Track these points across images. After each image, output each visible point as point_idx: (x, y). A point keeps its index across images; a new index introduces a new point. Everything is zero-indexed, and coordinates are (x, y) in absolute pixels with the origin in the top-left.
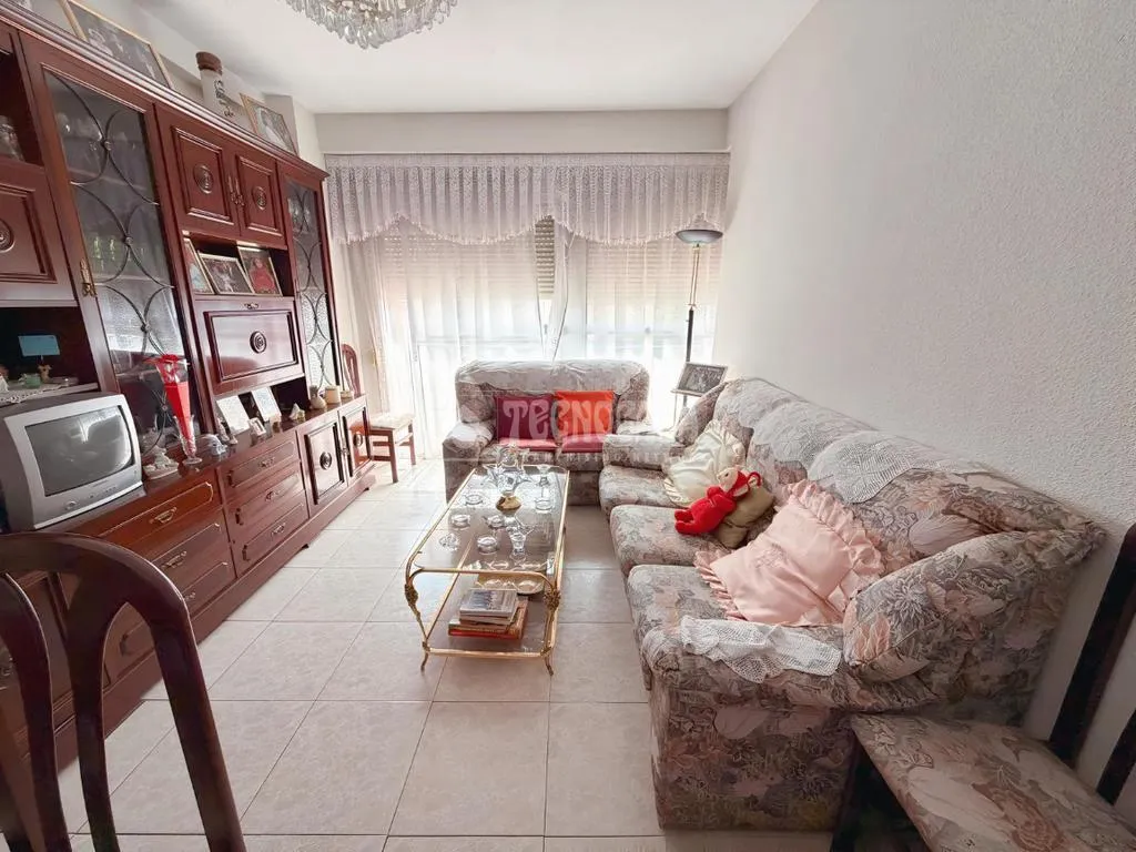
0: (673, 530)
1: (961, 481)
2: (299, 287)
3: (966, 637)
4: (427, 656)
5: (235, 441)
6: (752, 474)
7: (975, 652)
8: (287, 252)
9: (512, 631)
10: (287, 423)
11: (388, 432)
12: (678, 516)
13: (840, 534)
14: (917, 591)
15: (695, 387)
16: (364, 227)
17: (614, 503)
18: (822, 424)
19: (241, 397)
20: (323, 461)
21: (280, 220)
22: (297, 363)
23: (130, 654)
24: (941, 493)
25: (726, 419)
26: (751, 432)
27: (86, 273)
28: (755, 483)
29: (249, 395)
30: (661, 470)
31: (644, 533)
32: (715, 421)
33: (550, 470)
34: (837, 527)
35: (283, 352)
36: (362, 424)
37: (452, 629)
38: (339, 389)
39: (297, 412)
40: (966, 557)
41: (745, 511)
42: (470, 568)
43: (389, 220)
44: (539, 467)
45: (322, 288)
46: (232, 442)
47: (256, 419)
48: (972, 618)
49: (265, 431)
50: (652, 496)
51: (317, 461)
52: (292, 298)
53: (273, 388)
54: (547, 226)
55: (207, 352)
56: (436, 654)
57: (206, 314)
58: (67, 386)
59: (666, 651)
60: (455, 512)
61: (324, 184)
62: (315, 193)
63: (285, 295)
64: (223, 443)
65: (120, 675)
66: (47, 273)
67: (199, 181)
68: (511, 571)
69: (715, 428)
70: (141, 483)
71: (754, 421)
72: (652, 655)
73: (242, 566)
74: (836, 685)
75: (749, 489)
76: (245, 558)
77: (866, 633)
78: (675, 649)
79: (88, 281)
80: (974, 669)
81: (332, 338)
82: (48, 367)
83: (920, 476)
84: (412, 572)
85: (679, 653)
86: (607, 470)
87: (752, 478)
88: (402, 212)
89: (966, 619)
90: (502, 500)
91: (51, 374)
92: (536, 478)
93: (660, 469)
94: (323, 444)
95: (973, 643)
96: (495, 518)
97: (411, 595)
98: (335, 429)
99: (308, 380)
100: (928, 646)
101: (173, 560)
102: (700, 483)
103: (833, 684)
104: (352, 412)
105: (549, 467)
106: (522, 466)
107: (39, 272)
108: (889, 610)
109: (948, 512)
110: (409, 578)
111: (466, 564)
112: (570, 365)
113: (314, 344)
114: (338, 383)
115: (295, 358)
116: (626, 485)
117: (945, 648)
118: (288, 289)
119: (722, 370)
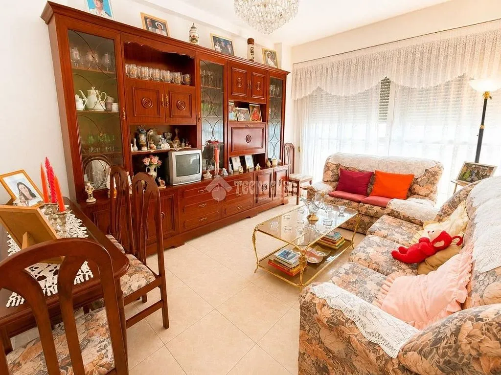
2: (269, 118)
4: (258, 267)
8: (266, 105)
11: (297, 182)
17: (371, 233)
19: (240, 157)
21: (265, 93)
22: (263, 147)
25: (468, 201)
27: (199, 115)
35: (258, 144)
36: (285, 175)
38: (278, 160)
39: (258, 166)
44: (339, 207)
45: (280, 119)
49: (242, 171)
52: (265, 123)
53: (253, 155)
54: (386, 83)
55: (230, 141)
57: (232, 128)
62: (283, 81)
63: (263, 122)
67: (238, 83)
70: (201, 179)
73: (224, 215)
81: (281, 140)
84: (255, 230)
86: (383, 217)
88: (319, 85)
90: (310, 216)
97: (253, 239)
98: (271, 175)
99: (266, 155)
101: (202, 205)
104: (280, 170)
113: (272, 141)
114: (280, 158)
118: (264, 119)
119: (491, 169)
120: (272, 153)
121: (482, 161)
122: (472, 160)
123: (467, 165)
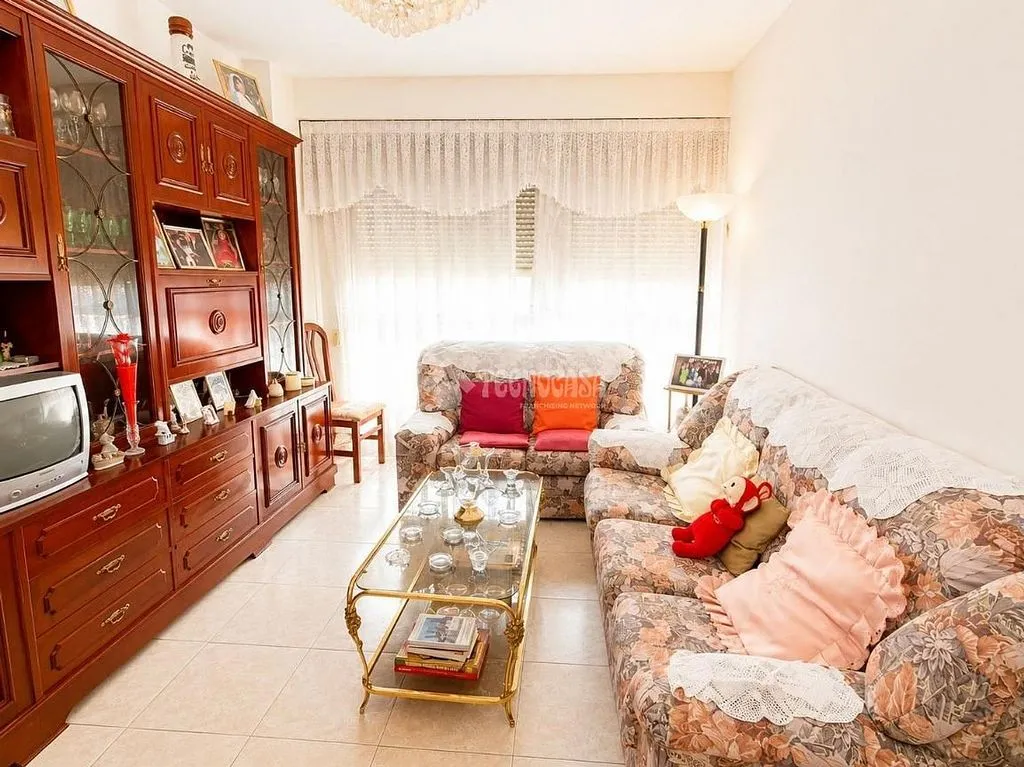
0: (668, 553)
1: (996, 505)
2: (263, 260)
3: (1002, 694)
4: (368, 695)
5: (185, 430)
6: (762, 485)
7: (1013, 711)
8: (254, 222)
9: (469, 670)
10: (242, 413)
11: (353, 423)
12: (676, 534)
13: (863, 555)
14: (949, 637)
15: (690, 382)
16: (337, 196)
17: (600, 515)
18: (845, 427)
19: (195, 381)
20: (278, 457)
21: (248, 188)
22: (257, 345)
23: (59, 669)
24: (974, 518)
25: (737, 416)
26: (766, 433)
27: (61, 247)
28: (766, 495)
29: (203, 379)
30: (659, 476)
31: (633, 553)
32: (725, 418)
33: (518, 477)
34: (860, 547)
37: (399, 664)
38: (300, 375)
39: (254, 399)
40: (1000, 595)
41: (756, 530)
42: (422, 593)
43: (365, 190)
44: (506, 472)
45: (288, 263)
46: (183, 431)
47: (208, 406)
48: (1009, 672)
49: (217, 420)
50: (646, 508)
51: (271, 456)
52: (256, 273)
53: (227, 372)
54: (528, 198)
55: (165, 332)
56: (379, 693)
57: (167, 291)
58: (27, 365)
59: (655, 699)
60: (408, 523)
61: (297, 150)
62: (286, 159)
63: (248, 270)
64: (173, 432)
65: (48, 692)
66: (28, 247)
67: (172, 150)
68: (471, 598)
69: (724, 428)
70: (86, 474)
71: (768, 420)
72: (640, 703)
73: (182, 575)
74: (853, 742)
75: (760, 501)
76: (185, 566)
77: (890, 685)
78: (665, 697)
79: (62, 255)
80: (1012, 733)
81: (295, 317)
82: (10, 345)
83: (951, 495)
84: (355, 593)
85: (668, 702)
86: (595, 474)
87: (765, 488)
88: (378, 181)
89: (1000, 672)
90: (462, 511)
91: (13, 353)
92: (503, 485)
93: (658, 474)
94: (279, 437)
95: (1009, 702)
96: (452, 534)
97: (353, 621)
98: (293, 420)
99: (266, 364)
100: (960, 706)
101: (110, 564)
102: (705, 493)
103: (849, 742)
104: (312, 401)
105: (517, 472)
106: (486, 470)
107: (21, 245)
108: (915, 659)
109: (981, 541)
110: (351, 601)
111: (416, 587)
112: (549, 346)
113: (275, 324)
114: (298, 369)
115: (255, 340)
116: (615, 494)
117: (979, 708)
118: (252, 265)
119: (719, 363)
120: (277, 357)
121: (706, 353)
122: (690, 351)
123: (682, 360)
